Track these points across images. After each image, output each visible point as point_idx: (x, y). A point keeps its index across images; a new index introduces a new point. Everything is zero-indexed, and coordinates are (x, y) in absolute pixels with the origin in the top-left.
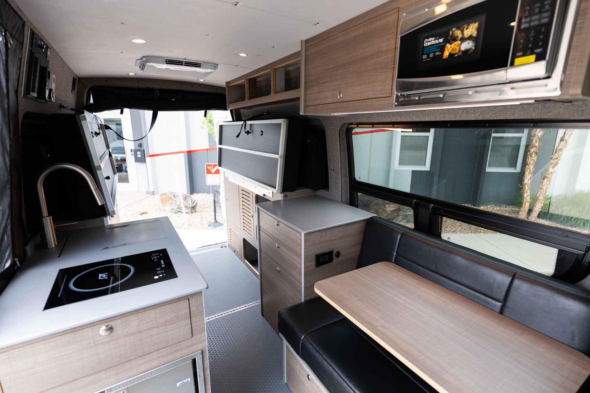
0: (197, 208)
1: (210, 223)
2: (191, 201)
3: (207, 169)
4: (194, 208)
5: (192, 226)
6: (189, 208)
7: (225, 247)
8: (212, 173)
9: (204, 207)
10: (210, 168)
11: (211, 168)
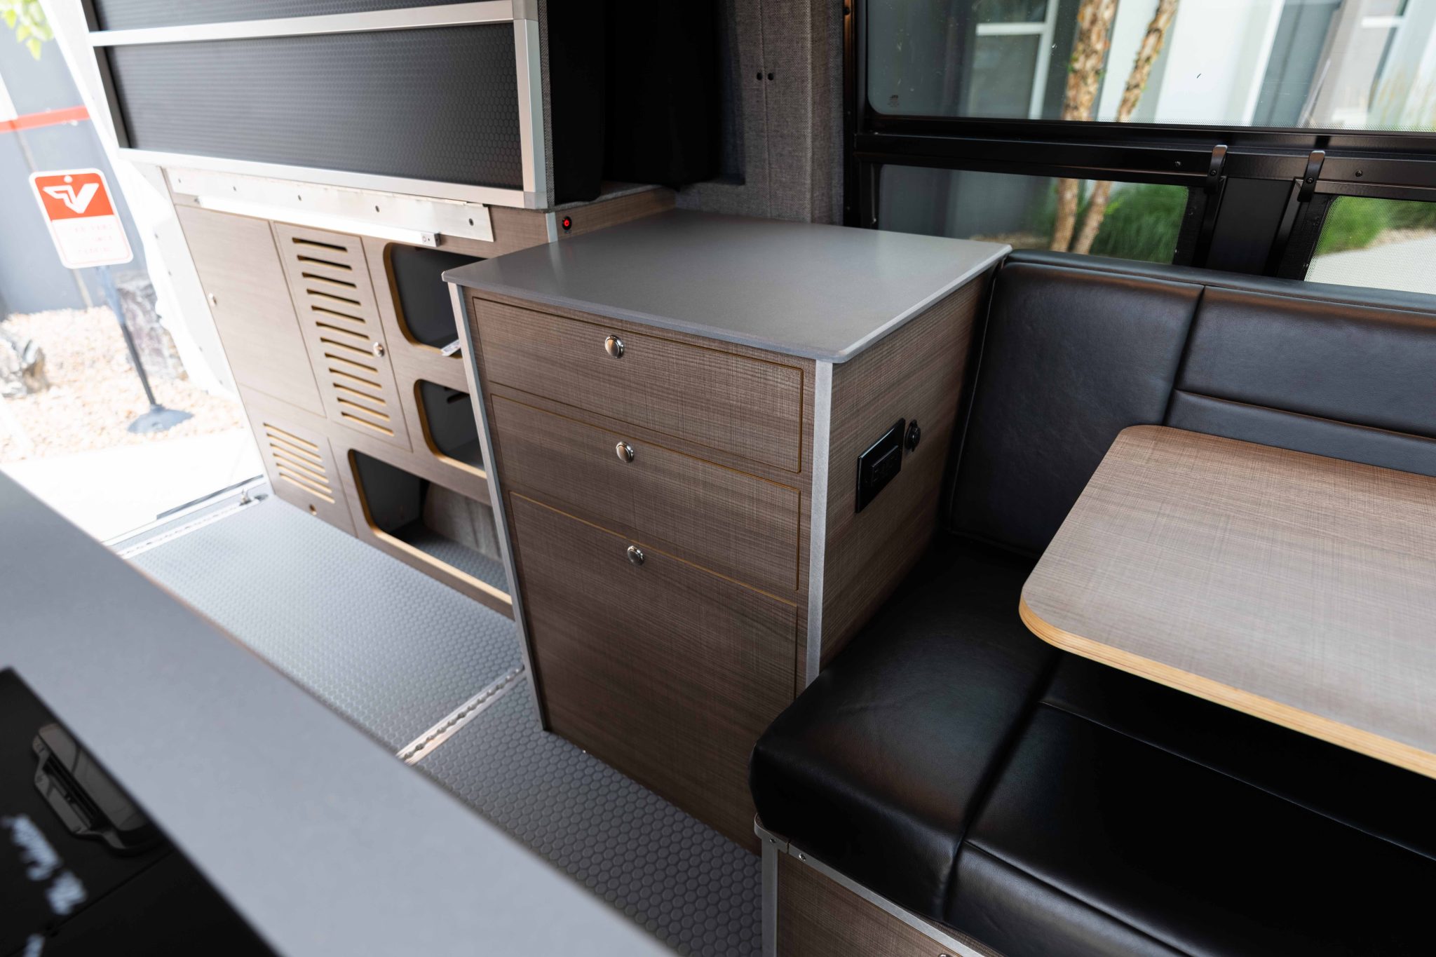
0: (50, 368)
1: (132, 420)
2: (9, 345)
3: (45, 196)
4: (32, 371)
5: (50, 443)
6: (13, 377)
7: (259, 498)
8: (74, 215)
9: (83, 364)
10: (58, 192)
11: (66, 192)
